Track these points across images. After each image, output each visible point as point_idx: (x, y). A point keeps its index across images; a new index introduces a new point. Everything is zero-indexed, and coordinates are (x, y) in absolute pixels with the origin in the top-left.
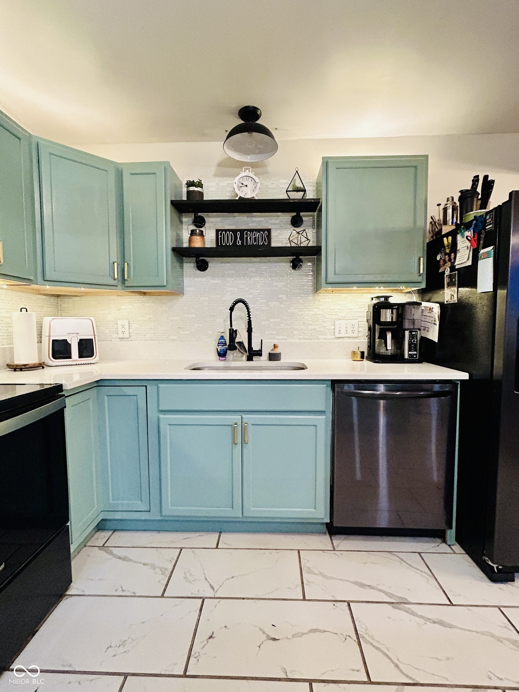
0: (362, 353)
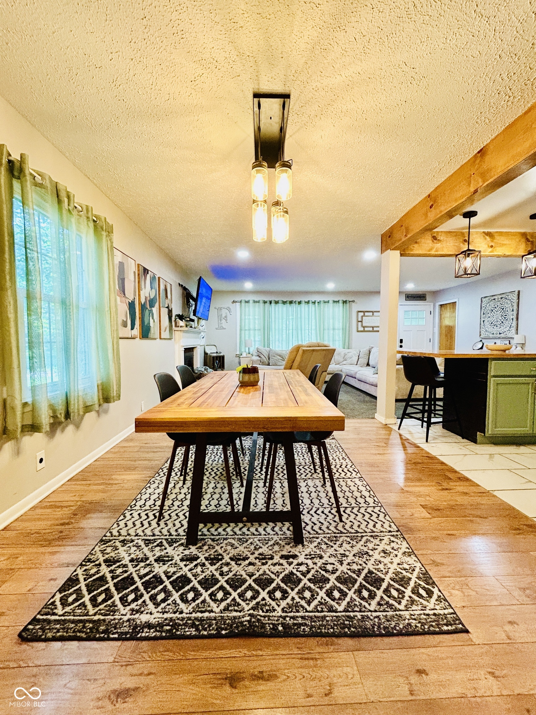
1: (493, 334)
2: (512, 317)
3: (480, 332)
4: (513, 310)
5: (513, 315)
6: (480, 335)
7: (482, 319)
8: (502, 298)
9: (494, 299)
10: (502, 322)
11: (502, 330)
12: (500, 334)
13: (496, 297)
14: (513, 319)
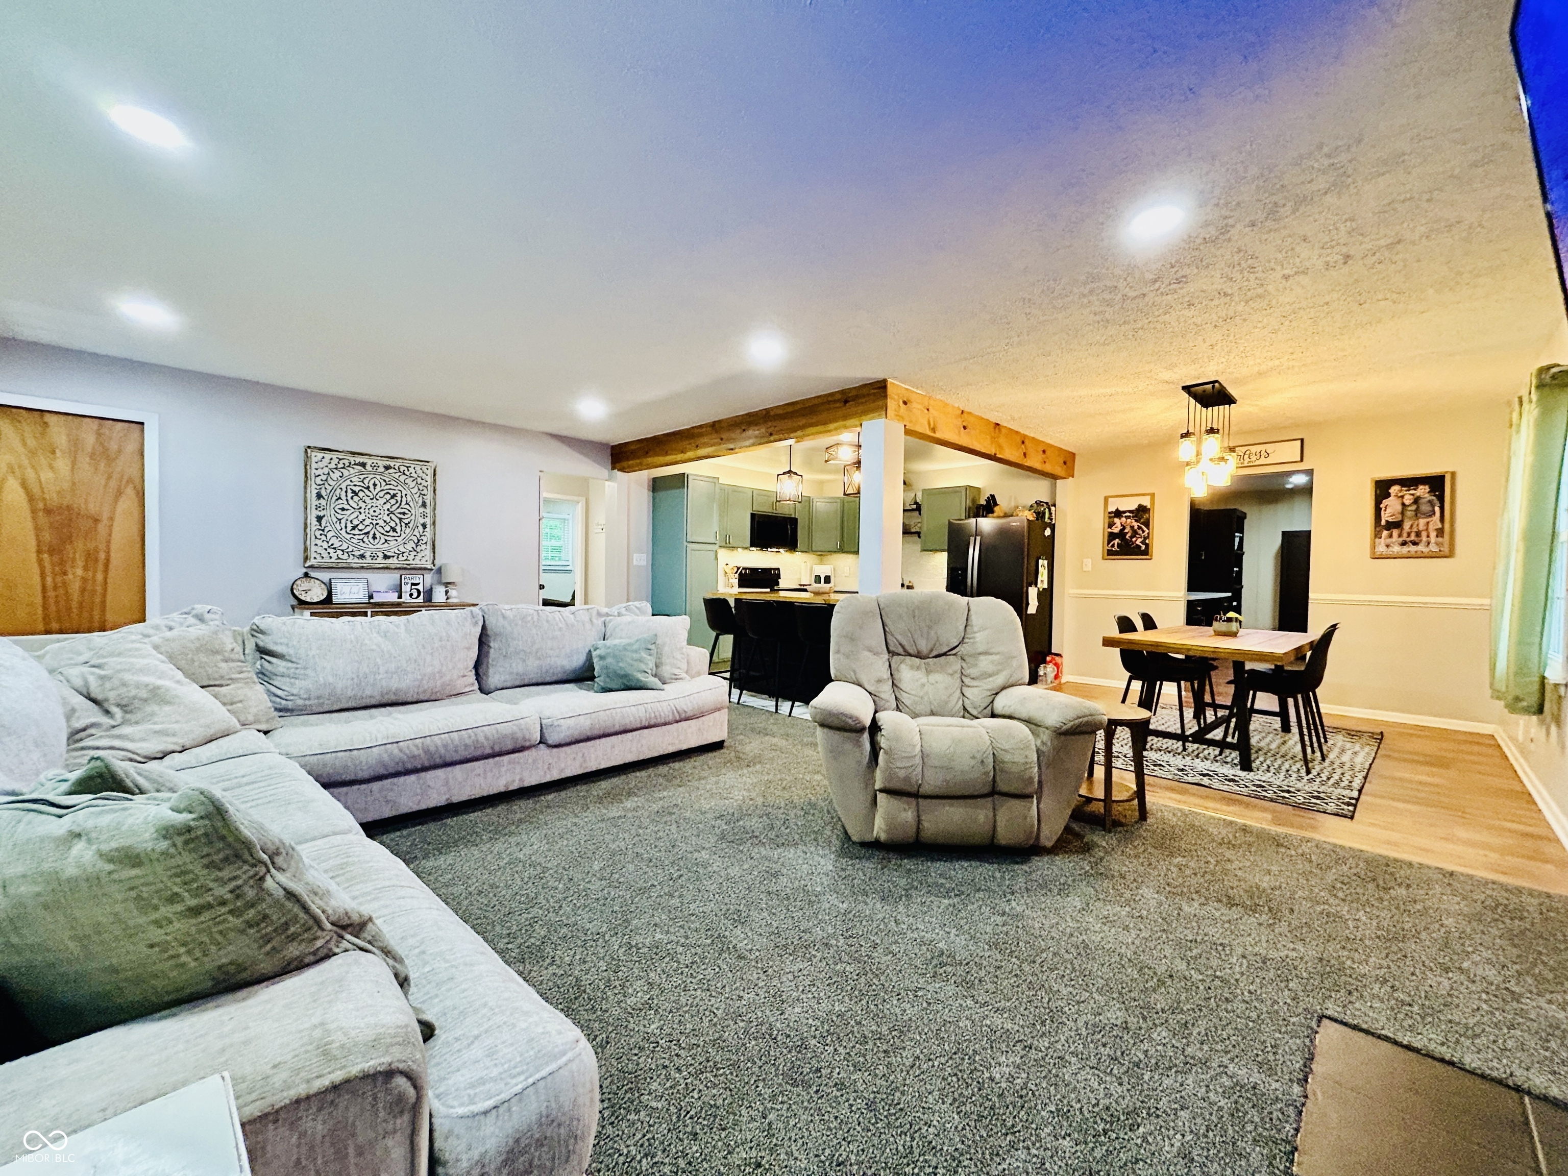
1: (362, 556)
2: (422, 521)
3: (306, 550)
4: (424, 505)
5: (425, 516)
6: (306, 559)
7: (315, 513)
8: (387, 468)
9: (363, 465)
10: (394, 530)
11: (392, 547)
12: (386, 557)
13: (369, 462)
14: (424, 526)
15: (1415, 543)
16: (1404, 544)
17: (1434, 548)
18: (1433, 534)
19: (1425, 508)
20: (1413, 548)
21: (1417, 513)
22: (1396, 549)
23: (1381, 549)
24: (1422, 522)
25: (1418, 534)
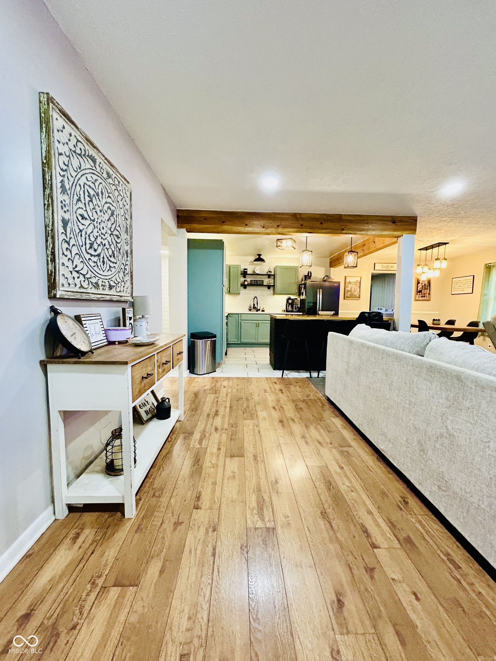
0: (284, 310)
1: (97, 285)
2: (126, 247)
4: (127, 230)
5: (127, 243)
7: (61, 213)
8: (108, 175)
9: (94, 161)
10: (114, 254)
11: (113, 275)
13: (98, 159)
14: (127, 254)
15: (424, 297)
16: (422, 297)
17: (428, 298)
18: (428, 294)
19: (426, 287)
20: (424, 298)
21: (425, 289)
22: (420, 298)
23: (417, 298)
24: (426, 291)
25: (425, 294)
